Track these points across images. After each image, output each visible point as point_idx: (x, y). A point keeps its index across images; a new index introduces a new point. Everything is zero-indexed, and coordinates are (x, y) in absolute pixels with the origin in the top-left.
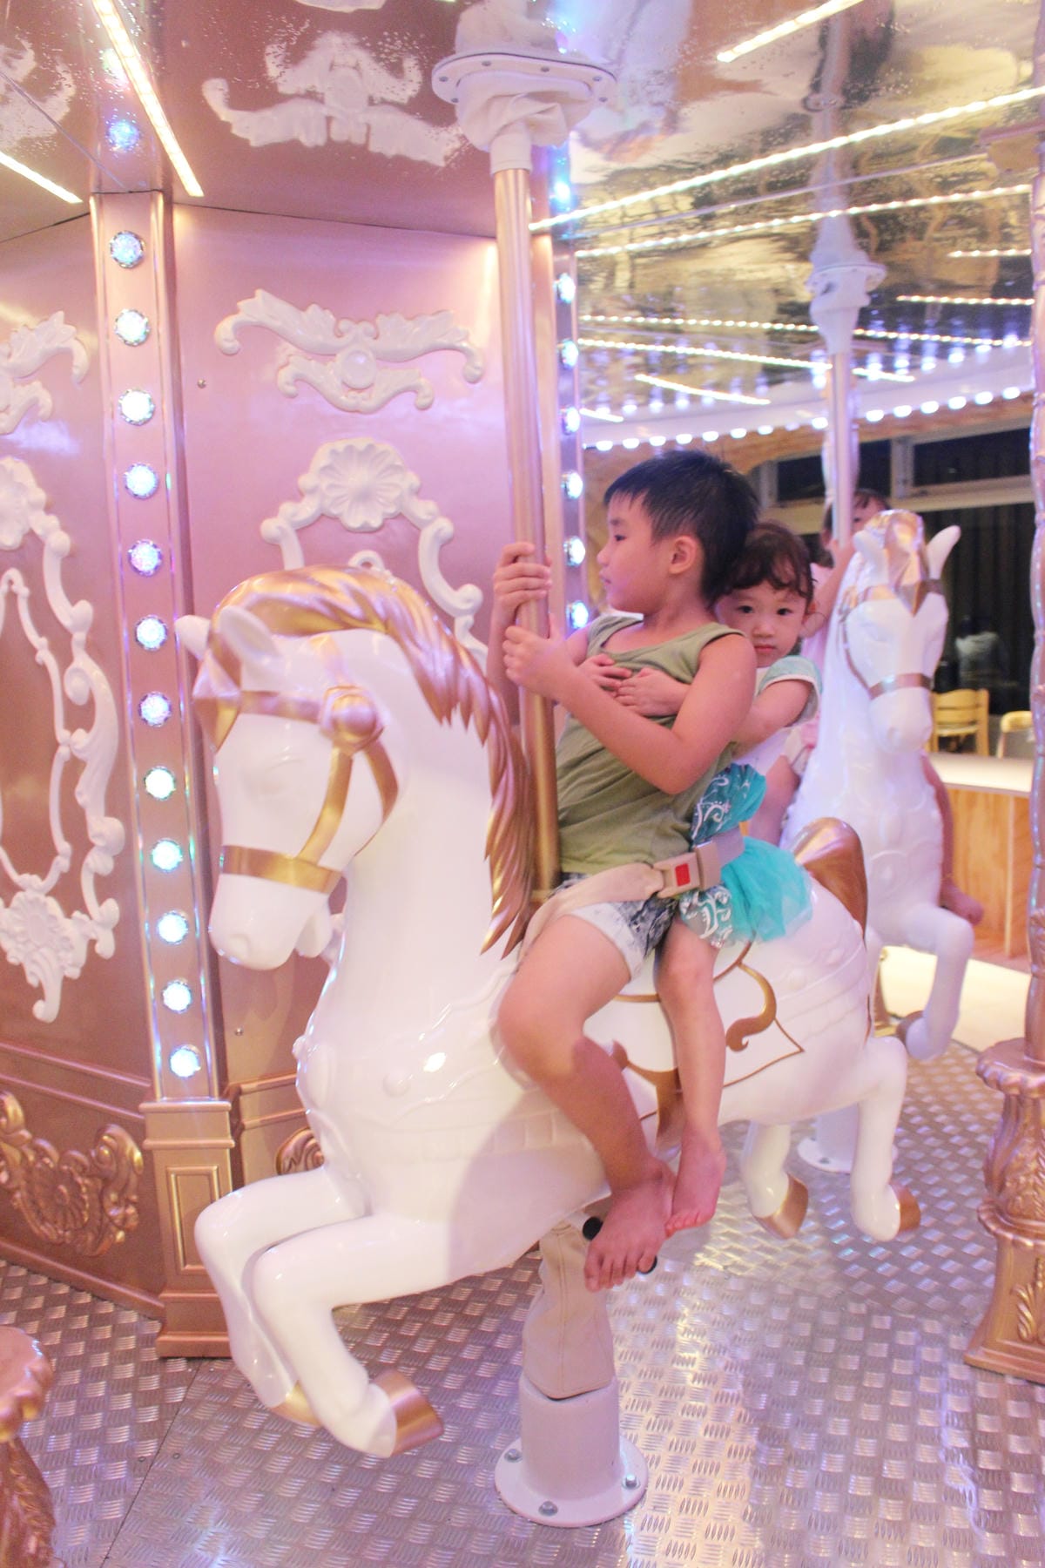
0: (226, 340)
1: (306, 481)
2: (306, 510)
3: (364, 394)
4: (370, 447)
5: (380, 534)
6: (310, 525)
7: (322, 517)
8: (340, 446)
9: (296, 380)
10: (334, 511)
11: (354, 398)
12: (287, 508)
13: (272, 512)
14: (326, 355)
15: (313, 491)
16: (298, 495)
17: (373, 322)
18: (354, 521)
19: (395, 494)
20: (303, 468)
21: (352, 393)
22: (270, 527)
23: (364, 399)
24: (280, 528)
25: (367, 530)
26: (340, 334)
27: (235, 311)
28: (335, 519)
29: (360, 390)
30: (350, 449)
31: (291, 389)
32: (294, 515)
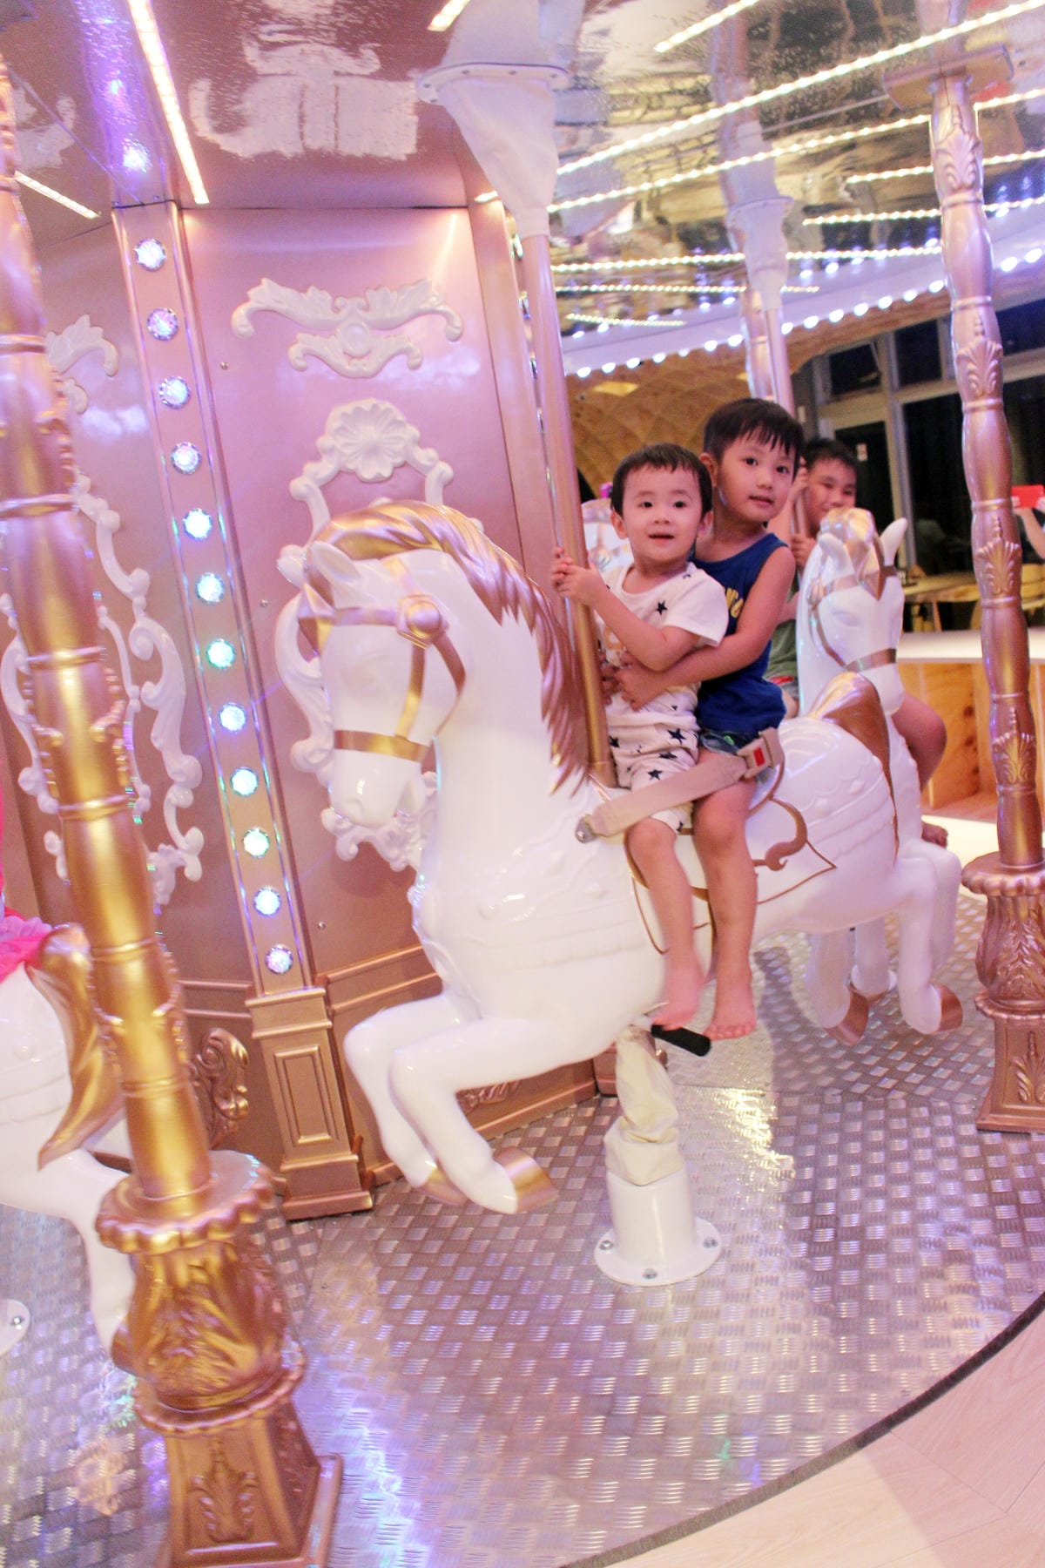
0: (242, 326)
1: (324, 442)
2: (326, 468)
3: (364, 361)
4: (375, 407)
5: (392, 482)
6: (333, 479)
7: (340, 473)
8: (348, 408)
9: (304, 355)
10: (351, 466)
11: (355, 365)
12: (310, 467)
13: (297, 472)
14: (326, 329)
15: (331, 451)
16: (316, 457)
17: (364, 296)
18: (368, 474)
19: (400, 446)
20: (321, 431)
21: (355, 361)
22: (299, 486)
23: (365, 365)
24: (307, 486)
25: (379, 481)
26: (336, 310)
27: (247, 300)
28: (353, 473)
29: (360, 357)
30: (358, 410)
31: (302, 363)
32: (317, 473)
